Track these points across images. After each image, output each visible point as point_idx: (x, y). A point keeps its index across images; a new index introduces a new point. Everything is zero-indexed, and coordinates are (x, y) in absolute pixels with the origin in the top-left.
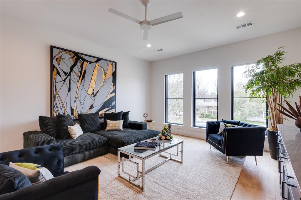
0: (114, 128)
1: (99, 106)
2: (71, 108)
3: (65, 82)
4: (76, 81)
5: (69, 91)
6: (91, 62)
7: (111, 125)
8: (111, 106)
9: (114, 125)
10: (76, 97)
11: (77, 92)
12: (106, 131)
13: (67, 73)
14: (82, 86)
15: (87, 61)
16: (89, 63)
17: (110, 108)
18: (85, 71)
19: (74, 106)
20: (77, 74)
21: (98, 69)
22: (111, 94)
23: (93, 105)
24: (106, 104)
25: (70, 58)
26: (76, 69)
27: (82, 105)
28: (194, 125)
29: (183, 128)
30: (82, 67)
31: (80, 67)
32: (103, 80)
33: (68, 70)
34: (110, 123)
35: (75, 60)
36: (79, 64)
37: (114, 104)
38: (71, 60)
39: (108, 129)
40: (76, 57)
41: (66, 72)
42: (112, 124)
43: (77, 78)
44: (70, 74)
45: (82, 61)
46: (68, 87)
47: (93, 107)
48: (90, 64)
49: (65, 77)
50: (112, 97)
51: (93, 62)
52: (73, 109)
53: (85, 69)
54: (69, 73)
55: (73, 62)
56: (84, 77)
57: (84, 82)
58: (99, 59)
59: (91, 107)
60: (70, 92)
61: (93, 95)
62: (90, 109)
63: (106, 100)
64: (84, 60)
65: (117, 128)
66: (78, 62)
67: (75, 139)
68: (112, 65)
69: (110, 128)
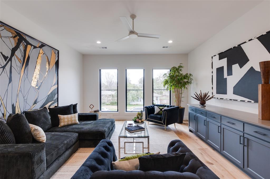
0: (70, 123)
1: (43, 100)
2: (13, 105)
3: (5, 70)
4: (19, 69)
5: (10, 82)
6: (35, 47)
7: (66, 120)
8: (54, 99)
9: (70, 119)
10: (19, 90)
11: (20, 83)
12: (60, 127)
13: (8, 57)
14: (26, 76)
15: (31, 45)
16: (33, 47)
17: (53, 101)
18: (29, 57)
19: (17, 102)
20: (19, 60)
21: (42, 56)
22: (54, 86)
23: (37, 99)
24: (50, 98)
25: (11, 37)
26: (19, 53)
27: (25, 101)
28: (126, 111)
29: (118, 114)
30: (25, 51)
31: (23, 51)
32: (46, 70)
33: (8, 54)
34: (64, 118)
35: (17, 42)
36: (22, 47)
37: (57, 97)
38: (12, 39)
39: (62, 125)
40: (18, 37)
41: (6, 56)
42: (68, 118)
43: (19, 64)
44: (10, 59)
45: (26, 44)
46: (9, 77)
47: (37, 102)
48: (33, 49)
49: (5, 63)
50: (55, 90)
51: (37, 47)
52: (15, 106)
53: (29, 54)
54: (9, 57)
55: (15, 44)
56: (28, 65)
57: (28, 71)
58: (43, 45)
59: (35, 103)
60: (11, 84)
61: (37, 87)
62: (34, 104)
63: (49, 93)
64: (28, 43)
65: (73, 122)
66: (21, 44)
67: (45, 141)
68: (55, 53)
69: (66, 124)
